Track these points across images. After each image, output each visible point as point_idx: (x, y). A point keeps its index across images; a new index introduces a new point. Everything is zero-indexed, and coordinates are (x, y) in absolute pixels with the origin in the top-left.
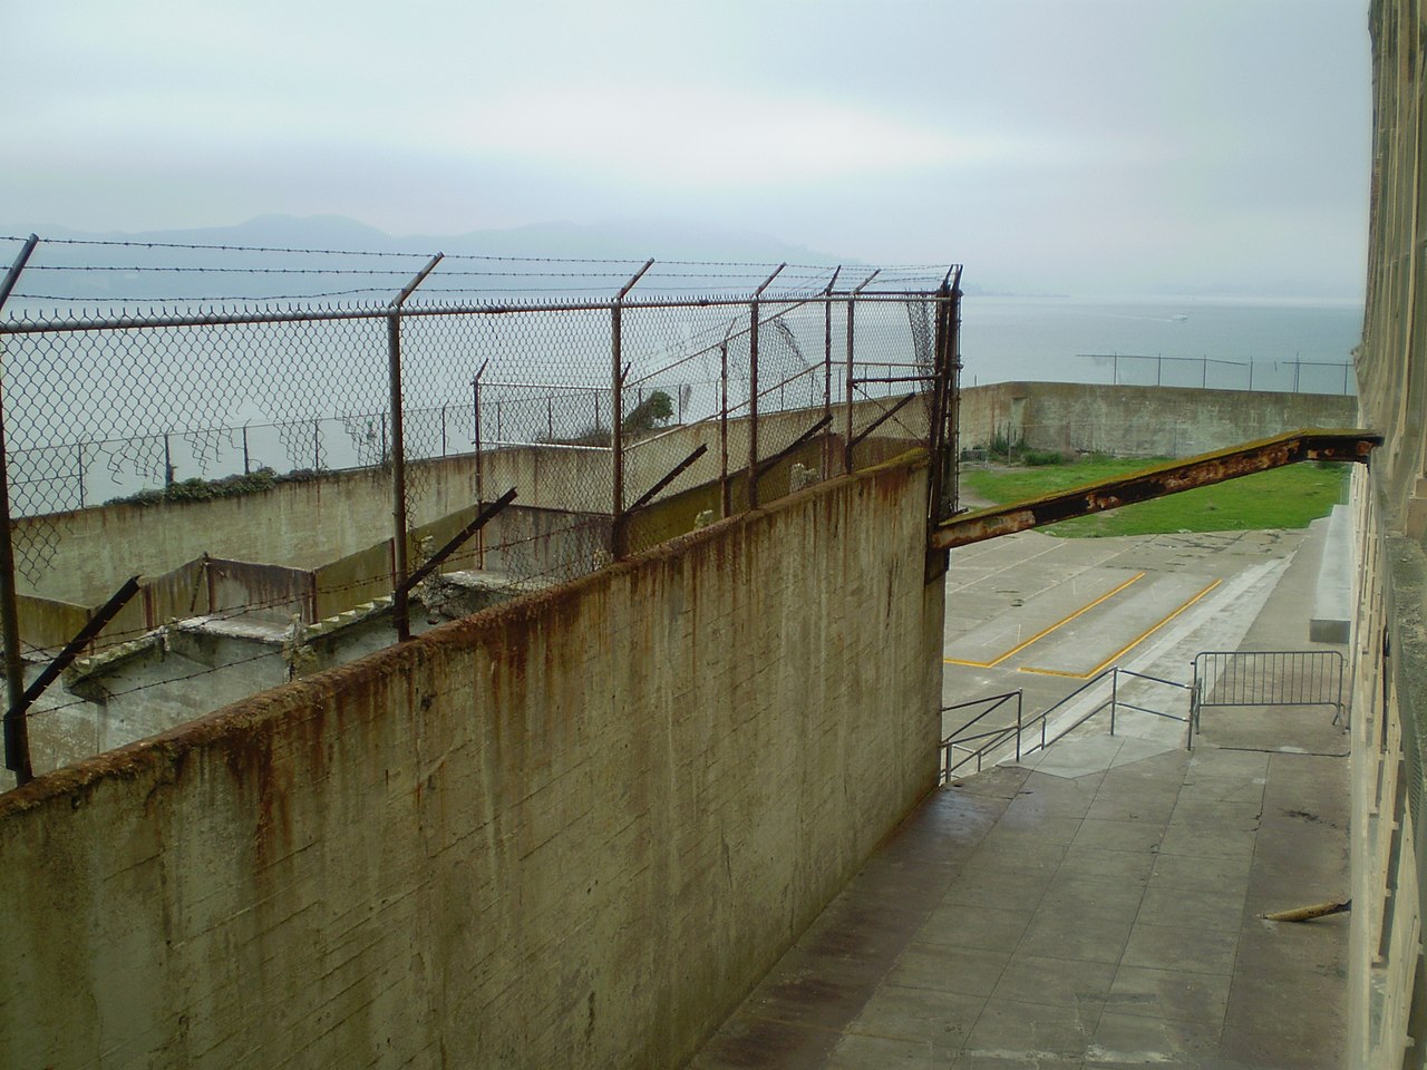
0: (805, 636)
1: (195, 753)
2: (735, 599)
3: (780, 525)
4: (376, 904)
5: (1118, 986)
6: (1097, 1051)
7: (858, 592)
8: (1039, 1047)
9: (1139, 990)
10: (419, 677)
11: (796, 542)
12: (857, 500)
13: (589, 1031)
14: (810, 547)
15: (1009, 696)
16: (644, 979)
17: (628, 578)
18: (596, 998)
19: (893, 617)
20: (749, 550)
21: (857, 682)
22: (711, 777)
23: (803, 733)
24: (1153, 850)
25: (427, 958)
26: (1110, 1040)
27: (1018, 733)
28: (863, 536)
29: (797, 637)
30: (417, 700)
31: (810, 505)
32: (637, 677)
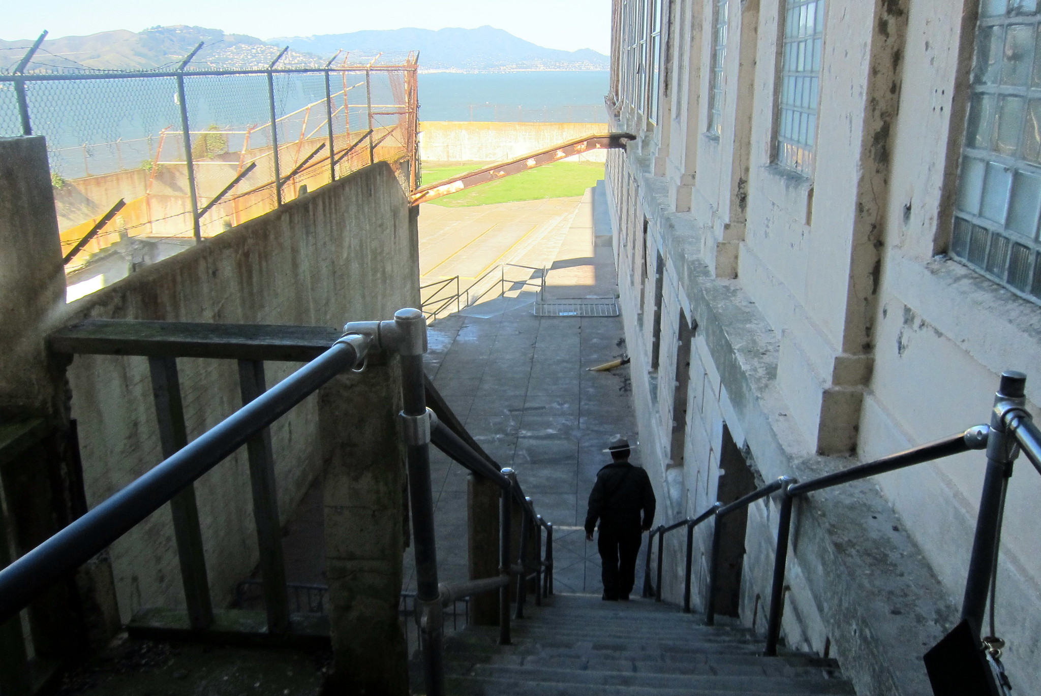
0: (361, 246)
1: (128, 293)
2: (331, 227)
3: (347, 189)
4: (203, 371)
5: (527, 405)
6: (524, 432)
7: (381, 225)
8: (496, 433)
9: (537, 405)
10: (210, 260)
11: (354, 199)
12: (378, 177)
13: (290, 440)
14: (360, 202)
15: (452, 280)
16: (309, 417)
17: (288, 214)
18: (292, 423)
19: (397, 239)
20: (335, 202)
21: (384, 272)
22: (328, 317)
23: (364, 297)
24: (533, 345)
25: (225, 399)
26: (529, 426)
27: (458, 298)
28: (382, 197)
29: (358, 248)
30: (211, 272)
31: (359, 179)
32: (295, 265)
